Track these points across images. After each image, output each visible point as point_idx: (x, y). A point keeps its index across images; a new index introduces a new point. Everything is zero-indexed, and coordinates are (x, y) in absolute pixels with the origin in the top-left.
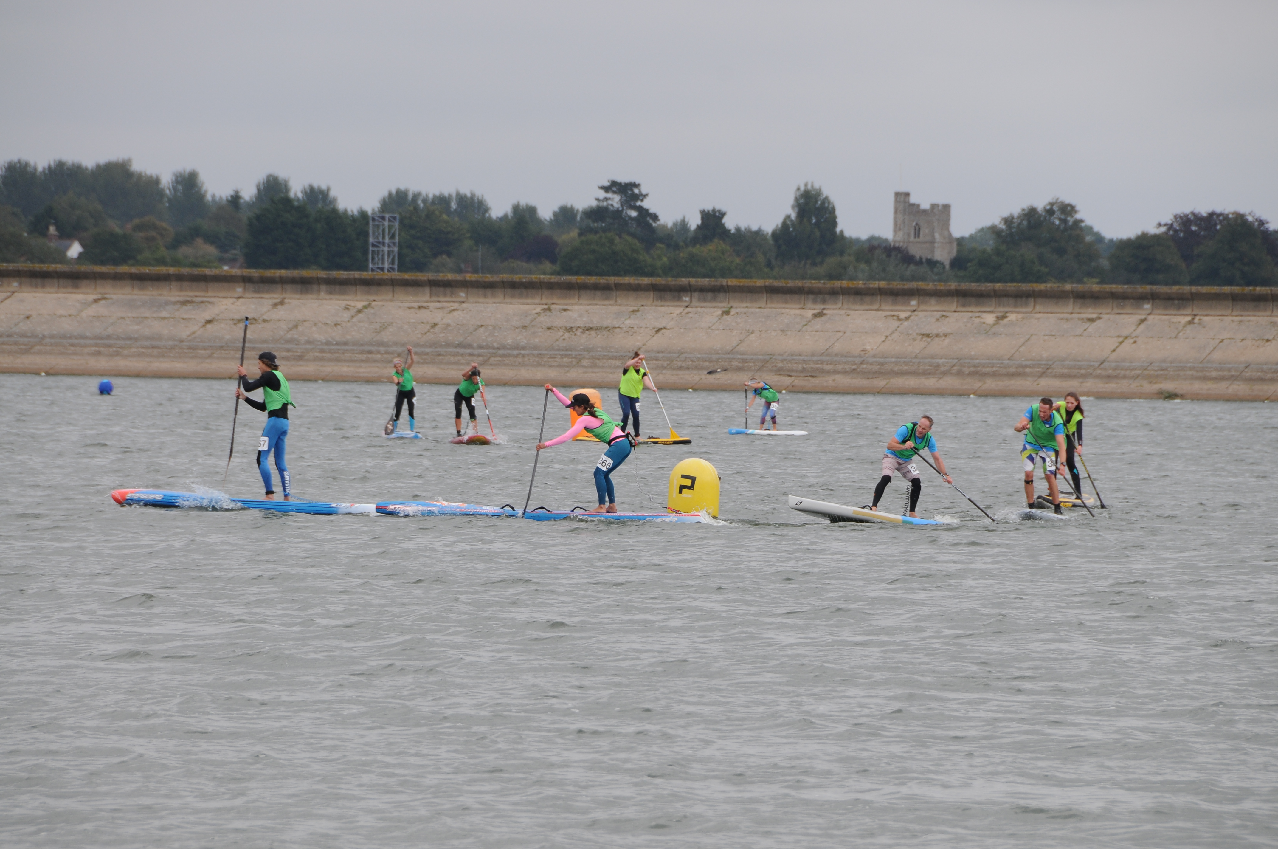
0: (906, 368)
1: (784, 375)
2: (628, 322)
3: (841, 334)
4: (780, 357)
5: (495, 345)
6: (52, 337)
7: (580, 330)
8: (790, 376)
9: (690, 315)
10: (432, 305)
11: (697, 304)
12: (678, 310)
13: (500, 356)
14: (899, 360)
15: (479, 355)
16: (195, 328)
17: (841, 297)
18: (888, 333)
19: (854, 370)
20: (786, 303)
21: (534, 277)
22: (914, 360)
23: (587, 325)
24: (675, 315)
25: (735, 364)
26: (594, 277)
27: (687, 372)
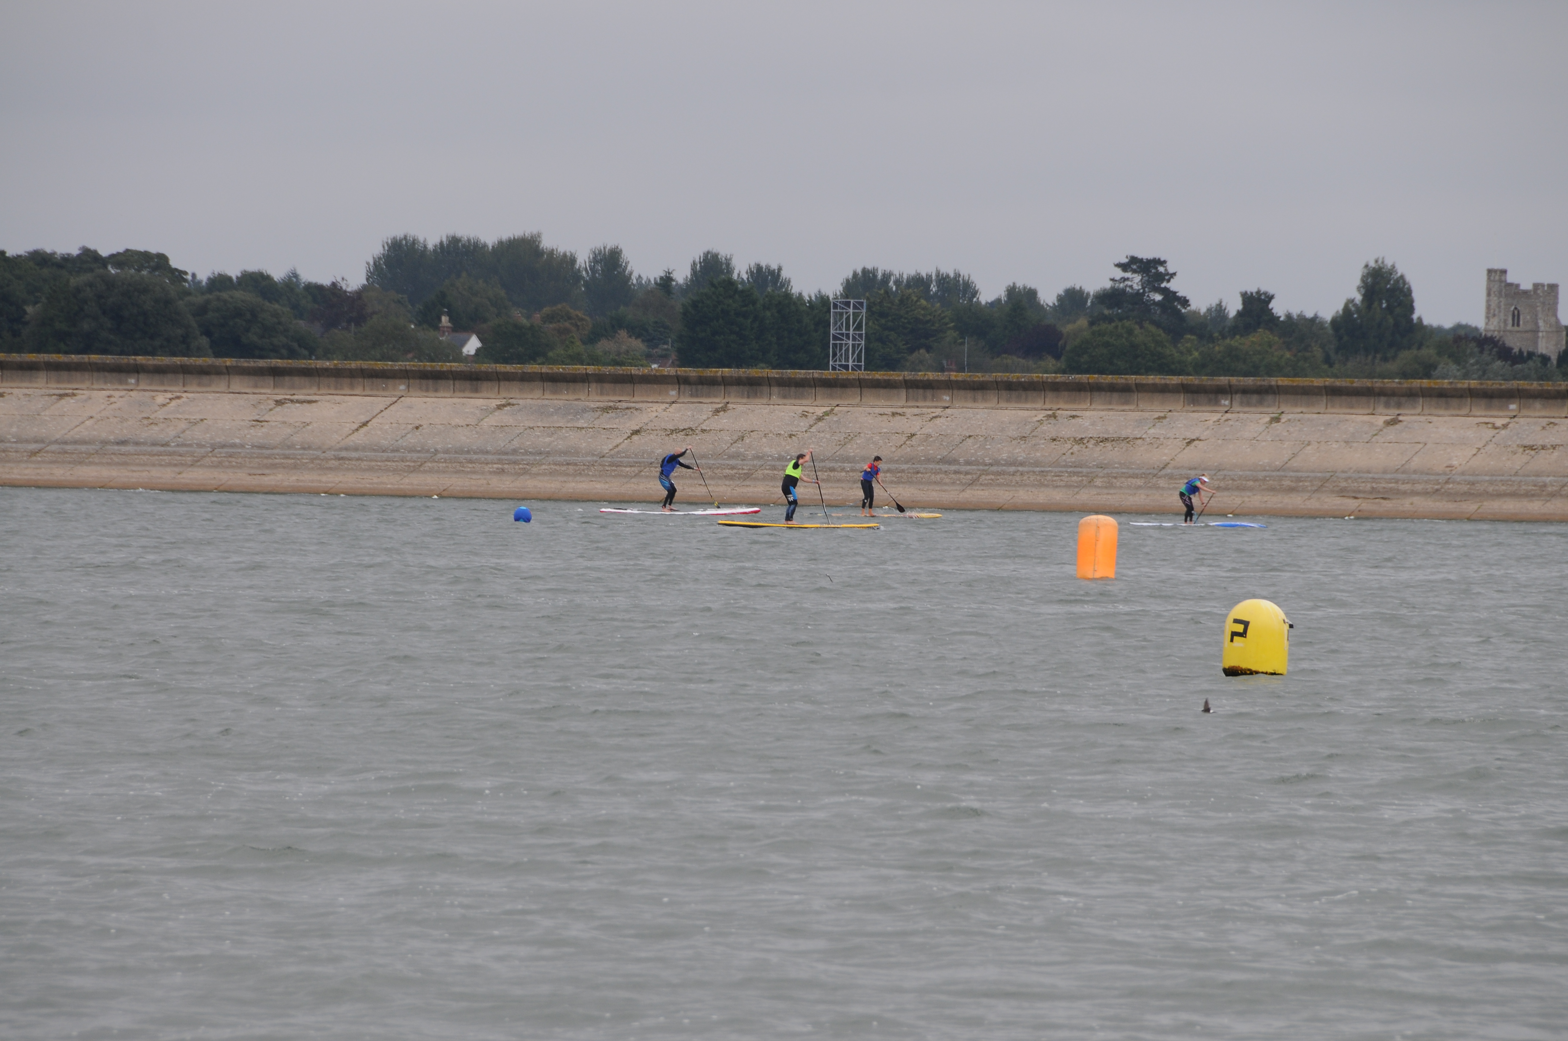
0: (1504, 488)
1: (1349, 497)
2: (1152, 431)
3: (1421, 446)
4: (1344, 475)
5: (987, 460)
6: (447, 451)
7: (1092, 442)
8: (1356, 498)
9: (1231, 423)
10: (909, 411)
11: (1239, 409)
12: (1215, 417)
13: (993, 473)
14: (1494, 478)
15: (967, 473)
16: (620, 440)
17: (1421, 398)
18: (1480, 445)
19: (1437, 490)
20: (1352, 407)
21: (1035, 376)
22: (1513, 478)
23: (1101, 435)
24: (1211, 422)
25: (1287, 483)
26: (1110, 376)
27: (1226, 493)
